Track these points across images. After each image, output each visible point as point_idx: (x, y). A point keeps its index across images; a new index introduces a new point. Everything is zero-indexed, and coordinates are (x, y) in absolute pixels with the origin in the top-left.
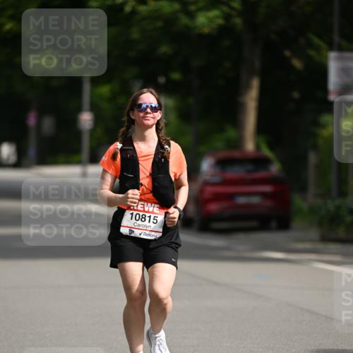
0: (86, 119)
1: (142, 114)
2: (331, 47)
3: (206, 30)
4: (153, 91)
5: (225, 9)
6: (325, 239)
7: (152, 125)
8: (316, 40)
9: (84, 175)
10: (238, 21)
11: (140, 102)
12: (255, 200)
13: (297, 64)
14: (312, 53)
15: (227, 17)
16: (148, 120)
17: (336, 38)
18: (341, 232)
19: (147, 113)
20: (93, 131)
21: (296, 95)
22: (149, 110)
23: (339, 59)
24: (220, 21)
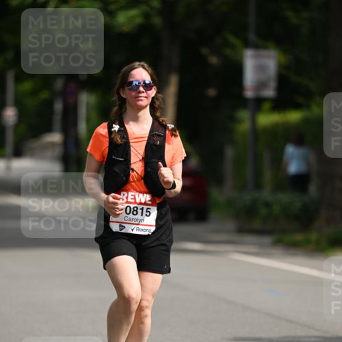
0: (10, 114)
1: (133, 94)
2: (247, 44)
3: (126, 29)
4: (146, 65)
5: (144, 8)
6: (242, 230)
7: (146, 106)
8: (233, 40)
9: (8, 168)
10: (157, 21)
11: (131, 80)
13: (214, 60)
14: (228, 51)
15: (146, 16)
16: (142, 100)
17: (252, 36)
18: (257, 224)
19: (140, 92)
20: (17, 126)
21: (212, 92)
22: (141, 89)
23: (256, 57)
24: (139, 20)
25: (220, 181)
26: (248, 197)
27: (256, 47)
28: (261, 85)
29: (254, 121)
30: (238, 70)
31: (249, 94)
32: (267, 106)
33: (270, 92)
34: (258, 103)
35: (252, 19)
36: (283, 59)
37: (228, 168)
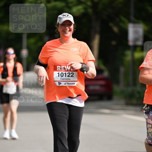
2: (130, 21)
6: (128, 104)
8: (124, 19)
10: (90, 11)
12: (97, 88)
14: (122, 24)
15: (85, 9)
17: (132, 18)
18: (134, 101)
20: (27, 58)
23: (134, 27)
24: (82, 11)
25: (118, 82)
26: (130, 90)
27: (134, 22)
28: (136, 40)
29: (133, 56)
30: (125, 33)
31: (131, 43)
32: (138, 49)
33: (140, 43)
34: (135, 48)
35: (132, 10)
36: (146, 28)
37: (121, 77)
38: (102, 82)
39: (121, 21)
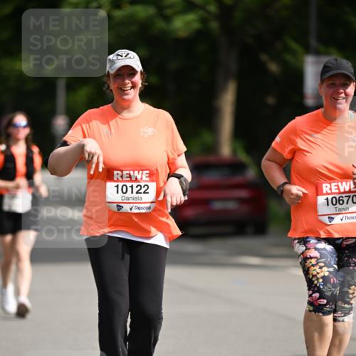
2: (308, 50)
3: (183, 34)
8: (293, 45)
10: (214, 25)
12: (231, 205)
13: (273, 67)
14: (288, 57)
15: (204, 21)
17: (313, 42)
21: (271, 100)
24: (196, 26)
27: (317, 53)
30: (299, 77)
31: (310, 102)
35: (313, 24)
38: (243, 194)
39: (287, 49)
